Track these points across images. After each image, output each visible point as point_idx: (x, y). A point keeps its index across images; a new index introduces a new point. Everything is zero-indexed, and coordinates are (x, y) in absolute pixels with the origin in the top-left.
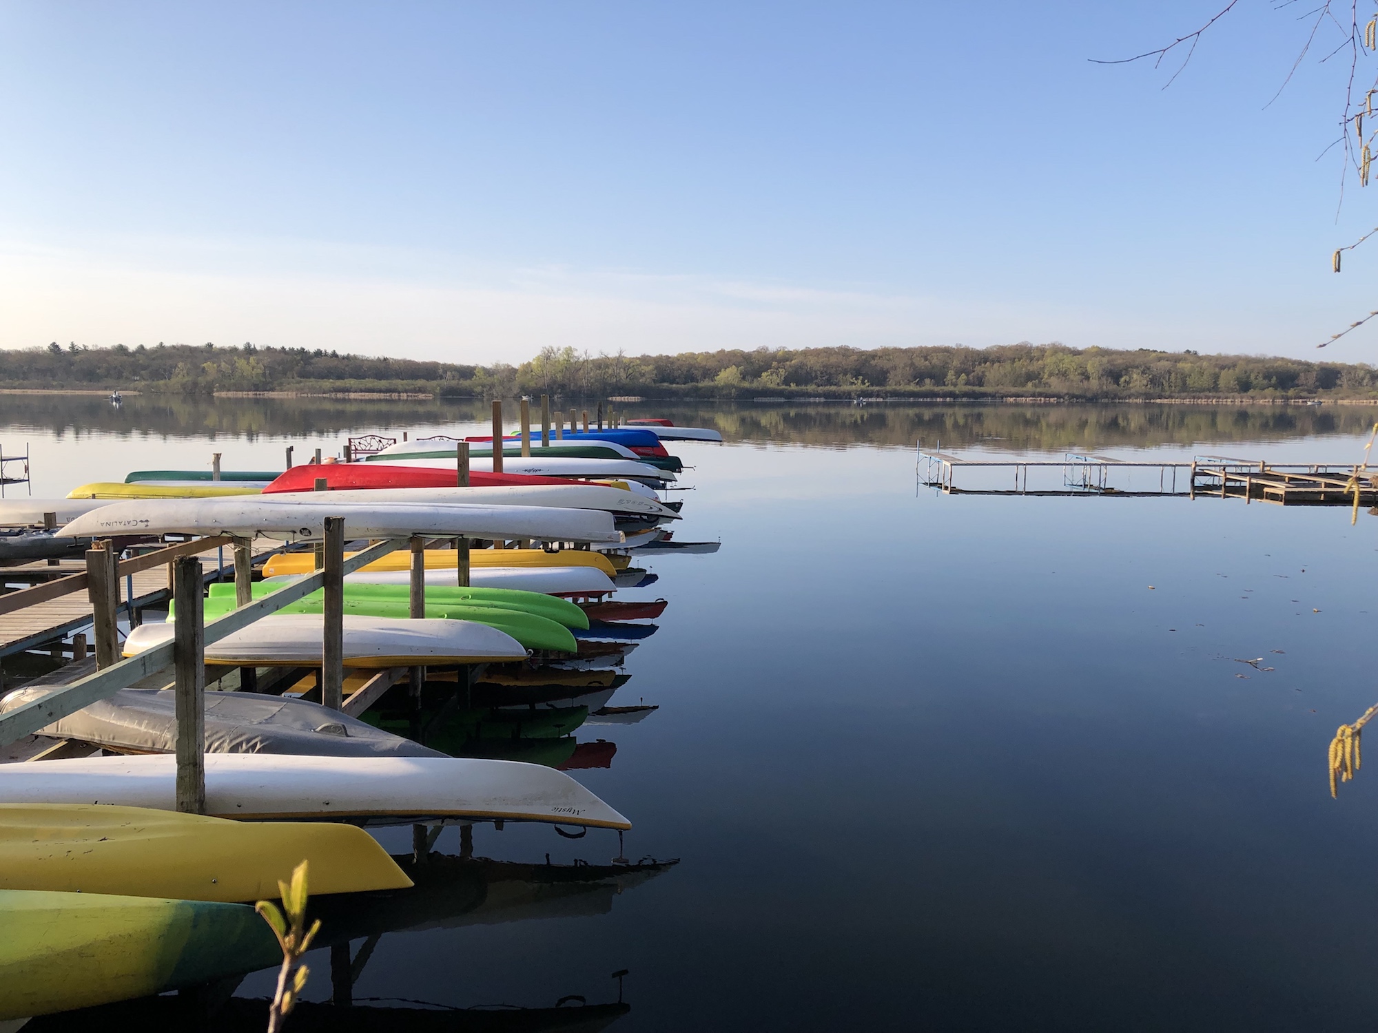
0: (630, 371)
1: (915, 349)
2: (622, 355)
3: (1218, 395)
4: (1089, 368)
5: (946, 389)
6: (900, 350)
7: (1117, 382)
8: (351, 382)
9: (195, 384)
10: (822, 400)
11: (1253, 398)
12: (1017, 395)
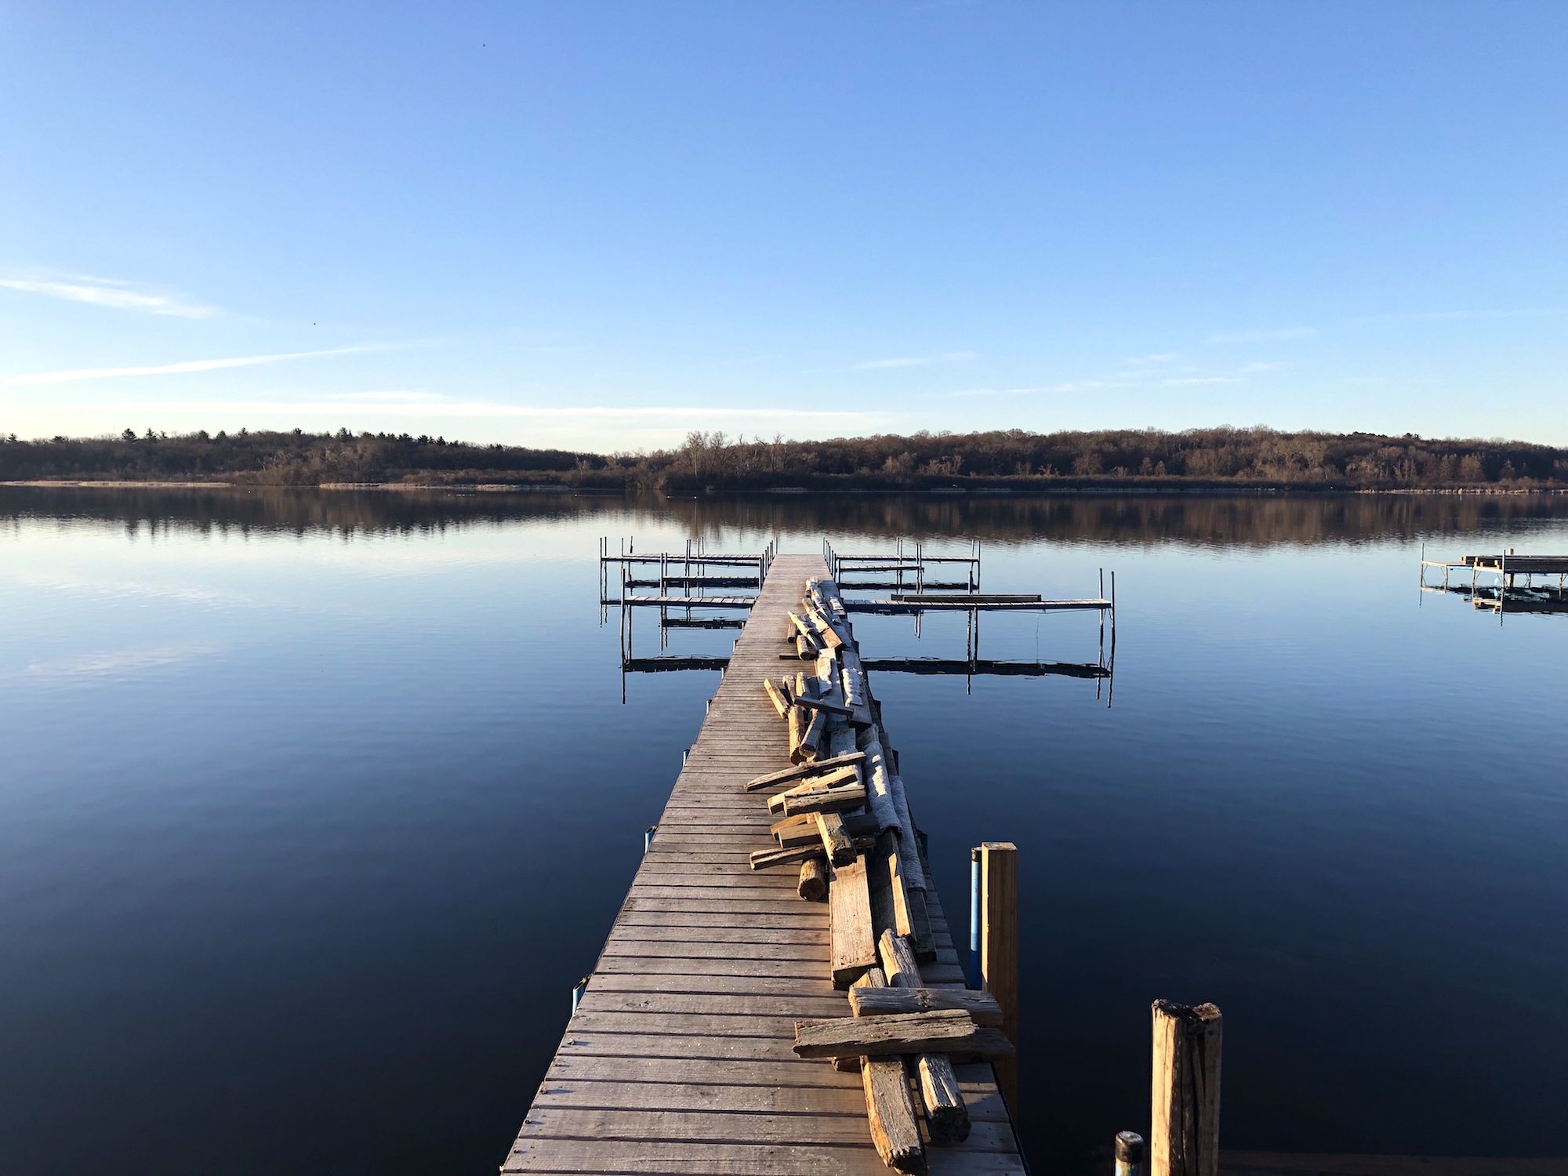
0: (789, 458)
1: (1100, 433)
2: (780, 440)
3: (1462, 484)
4: (1306, 455)
5: (1138, 478)
6: (1082, 435)
7: (1341, 469)
8: (473, 473)
9: (298, 475)
10: (1008, 491)
11: (1505, 488)
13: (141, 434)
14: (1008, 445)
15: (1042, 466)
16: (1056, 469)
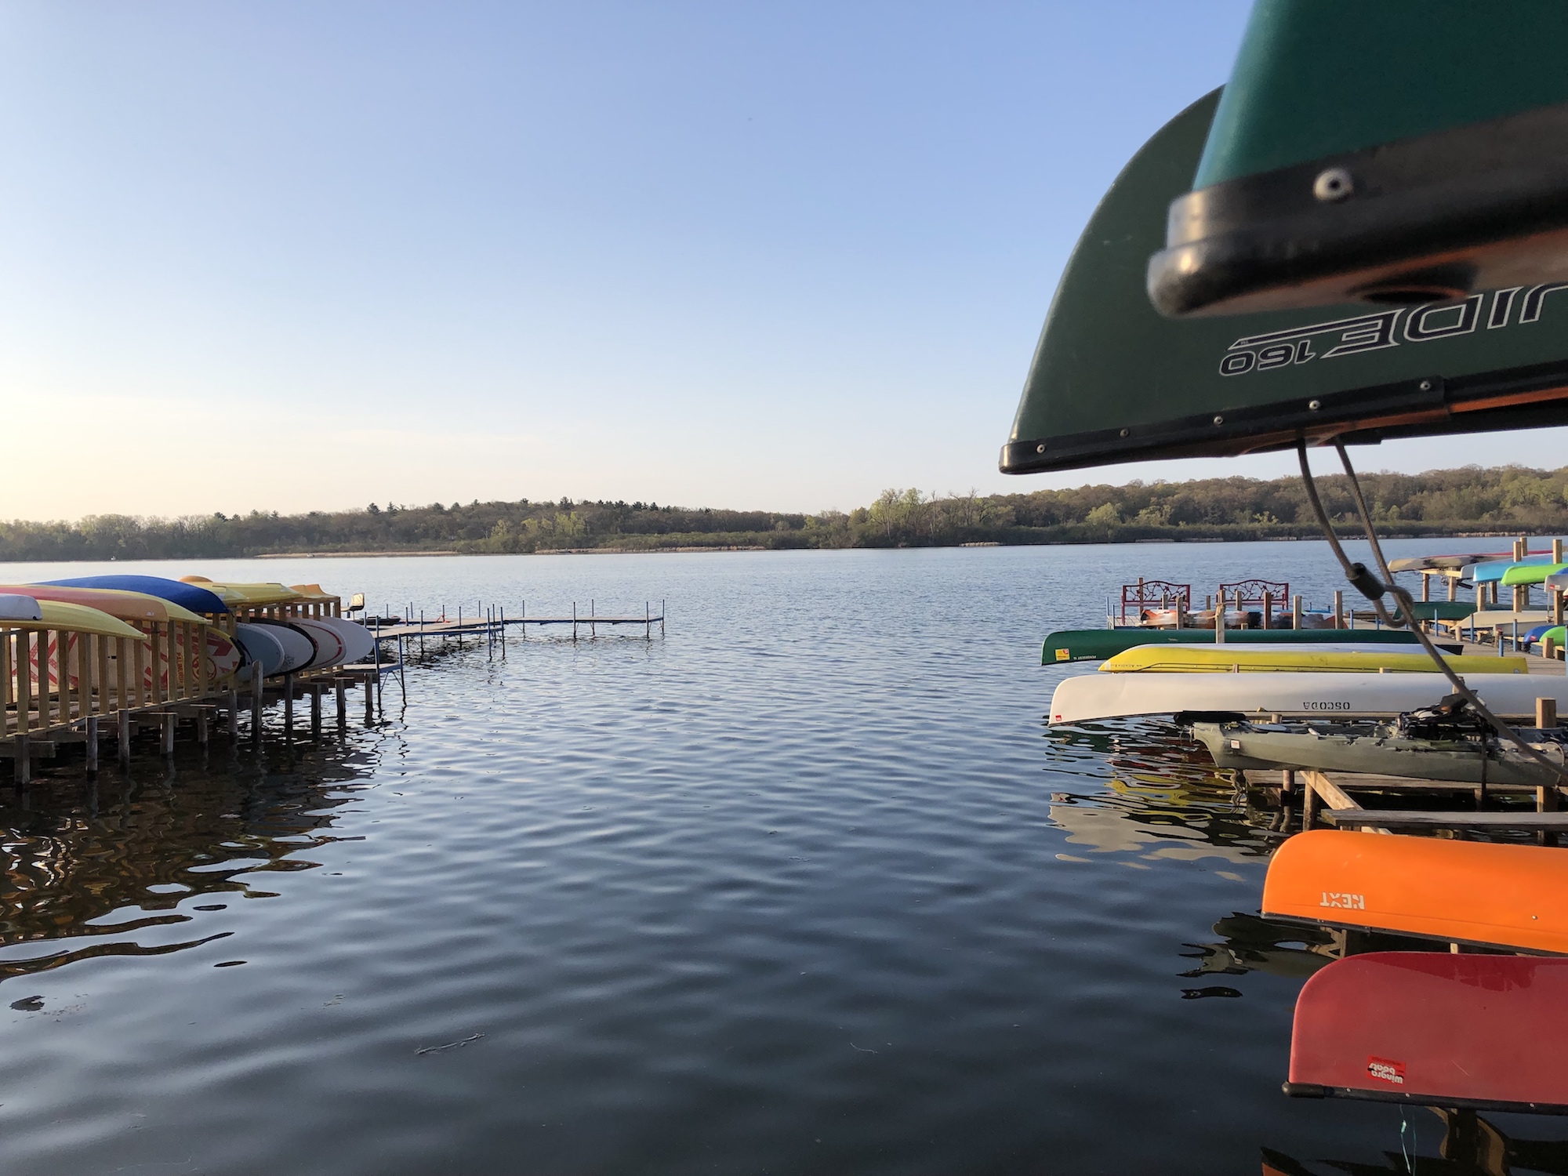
2: (973, 495)
4: (1565, 494)
8: (678, 536)
9: (516, 542)
13: (383, 508)
14: (1226, 492)
15: (1258, 515)
16: (1273, 517)
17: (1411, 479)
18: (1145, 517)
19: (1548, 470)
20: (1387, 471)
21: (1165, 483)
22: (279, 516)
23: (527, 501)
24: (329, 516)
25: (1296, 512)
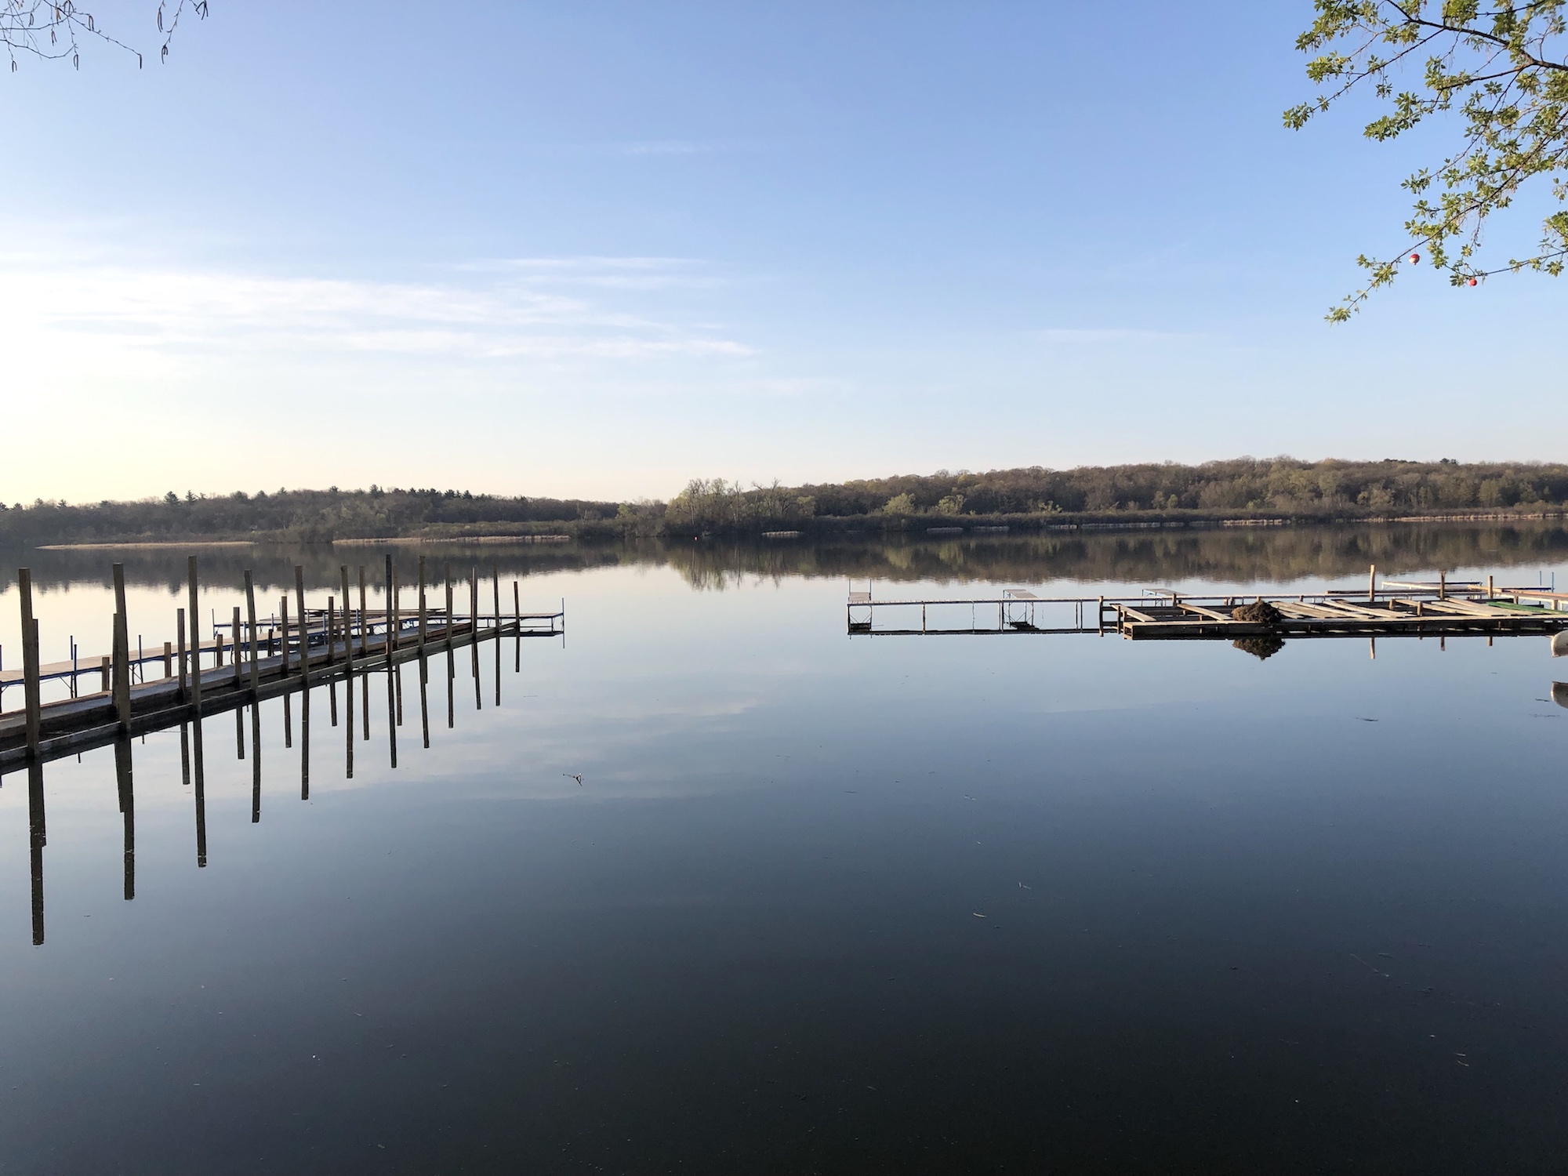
0: (787, 503)
1: (1117, 467)
2: (778, 486)
3: (1476, 510)
4: (1321, 484)
5: (1150, 512)
6: (1100, 470)
7: (1353, 498)
8: (482, 525)
9: (314, 532)
10: (1006, 528)
11: (1519, 513)
12: (1236, 518)
13: (182, 497)
14: (1022, 483)
15: (1043, 503)
17: (1191, 471)
18: (946, 507)
19: (1312, 461)
20: (1170, 462)
21: (968, 473)
22: (67, 505)
23: (336, 489)
24: (123, 506)
25: (1085, 502)
